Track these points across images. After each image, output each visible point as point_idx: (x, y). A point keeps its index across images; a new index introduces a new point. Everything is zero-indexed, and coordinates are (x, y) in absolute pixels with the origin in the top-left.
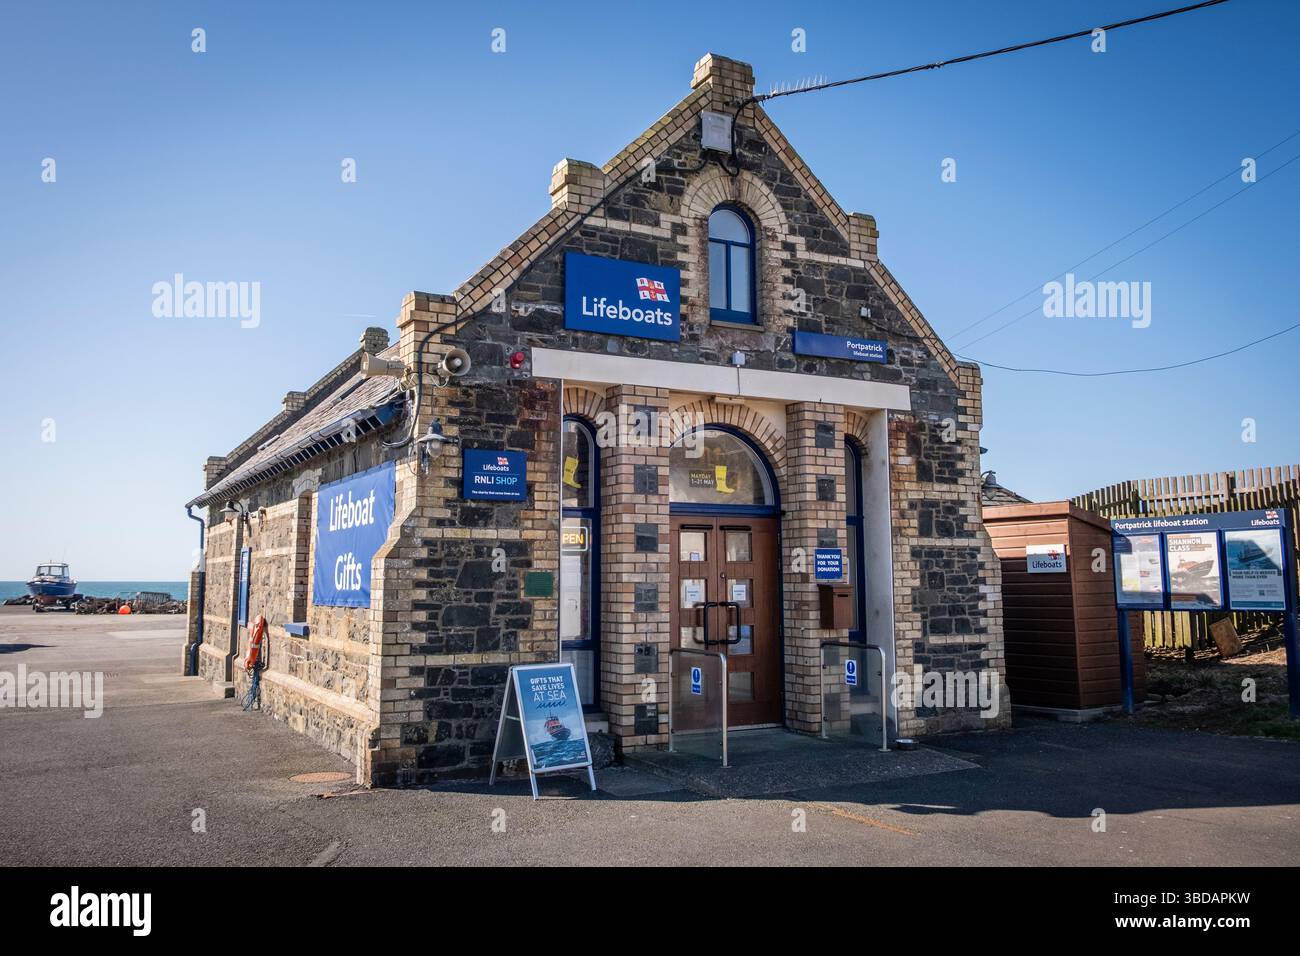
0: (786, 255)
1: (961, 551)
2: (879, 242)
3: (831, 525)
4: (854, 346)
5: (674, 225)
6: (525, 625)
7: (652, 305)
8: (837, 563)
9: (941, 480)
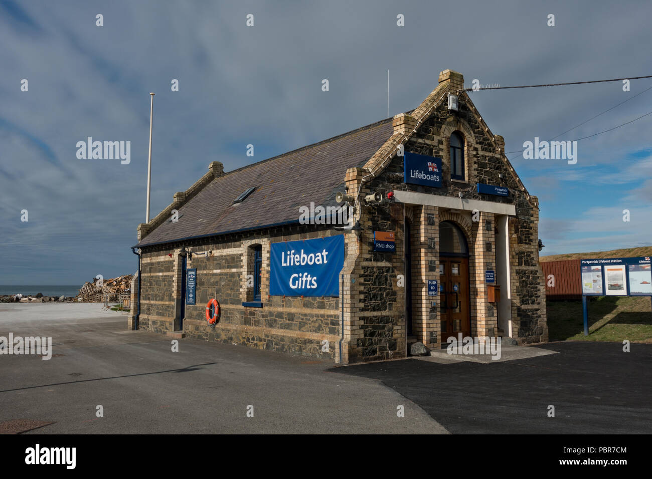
0: (474, 153)
1: (532, 272)
2: (505, 147)
3: (491, 261)
4: (498, 190)
5: (439, 140)
6: (395, 300)
7: (432, 173)
8: (492, 276)
9: (526, 243)
